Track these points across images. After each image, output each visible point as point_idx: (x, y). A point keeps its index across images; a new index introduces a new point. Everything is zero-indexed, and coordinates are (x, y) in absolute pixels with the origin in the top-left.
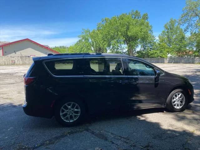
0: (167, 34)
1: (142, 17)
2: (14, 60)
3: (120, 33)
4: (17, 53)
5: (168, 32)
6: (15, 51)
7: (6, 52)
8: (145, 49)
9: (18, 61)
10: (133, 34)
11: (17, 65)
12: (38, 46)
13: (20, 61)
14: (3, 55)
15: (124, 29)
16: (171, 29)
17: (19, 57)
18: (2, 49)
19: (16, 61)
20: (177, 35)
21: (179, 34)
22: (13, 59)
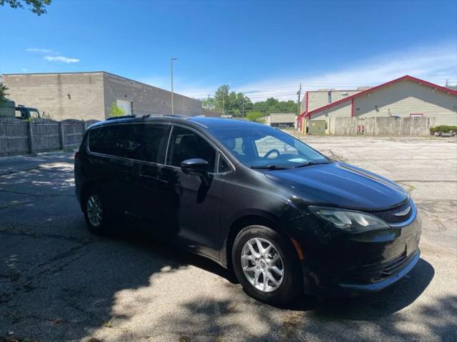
2: (363, 127)
4: (380, 109)
6: (376, 107)
7: (358, 109)
9: (371, 126)
11: (368, 135)
12: (433, 91)
13: (376, 127)
14: (352, 115)
17: (374, 118)
18: (353, 103)
19: (367, 128)
22: (360, 123)
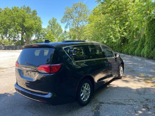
0: (51, 28)
1: (32, 13)
3: (17, 24)
5: (51, 27)
8: (38, 38)
10: (29, 26)
15: (20, 20)
16: (53, 25)
20: (58, 29)
21: (59, 29)
